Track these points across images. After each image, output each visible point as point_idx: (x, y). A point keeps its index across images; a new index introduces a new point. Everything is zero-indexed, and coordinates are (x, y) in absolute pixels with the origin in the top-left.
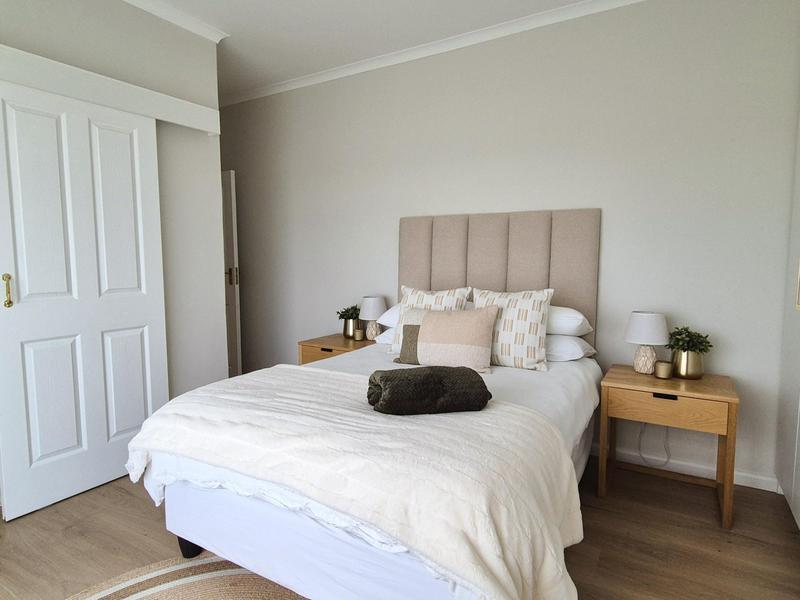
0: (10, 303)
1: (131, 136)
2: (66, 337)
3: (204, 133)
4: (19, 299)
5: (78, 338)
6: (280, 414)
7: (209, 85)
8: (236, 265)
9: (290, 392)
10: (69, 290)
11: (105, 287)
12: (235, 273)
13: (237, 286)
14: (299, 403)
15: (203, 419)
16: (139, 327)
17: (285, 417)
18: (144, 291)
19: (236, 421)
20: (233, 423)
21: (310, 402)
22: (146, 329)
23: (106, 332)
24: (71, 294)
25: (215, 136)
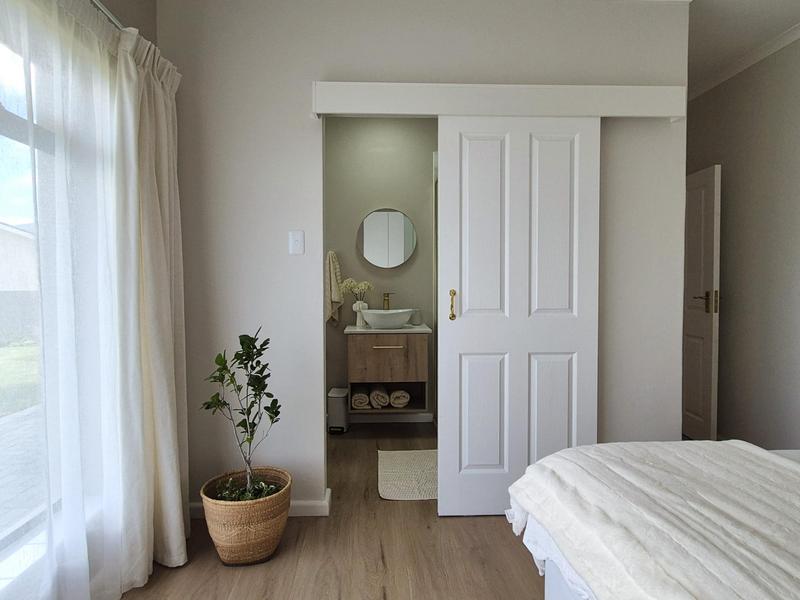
0: (453, 317)
1: (572, 143)
2: (498, 354)
3: (664, 120)
4: (461, 313)
5: (506, 356)
6: (680, 536)
7: (677, 61)
8: (716, 287)
9: (725, 498)
10: (502, 307)
11: (535, 307)
12: (713, 297)
13: (716, 316)
14: (730, 528)
15: (575, 492)
16: (569, 353)
17: (687, 544)
18: (575, 313)
19: (613, 515)
20: (606, 518)
21: (754, 532)
22: (575, 356)
23: (533, 354)
24: (503, 311)
25: (679, 119)
